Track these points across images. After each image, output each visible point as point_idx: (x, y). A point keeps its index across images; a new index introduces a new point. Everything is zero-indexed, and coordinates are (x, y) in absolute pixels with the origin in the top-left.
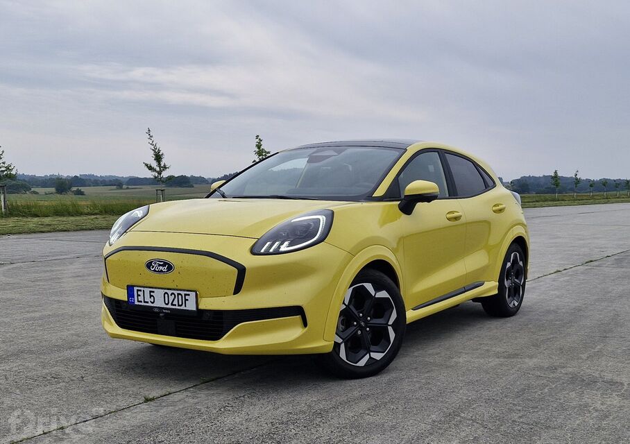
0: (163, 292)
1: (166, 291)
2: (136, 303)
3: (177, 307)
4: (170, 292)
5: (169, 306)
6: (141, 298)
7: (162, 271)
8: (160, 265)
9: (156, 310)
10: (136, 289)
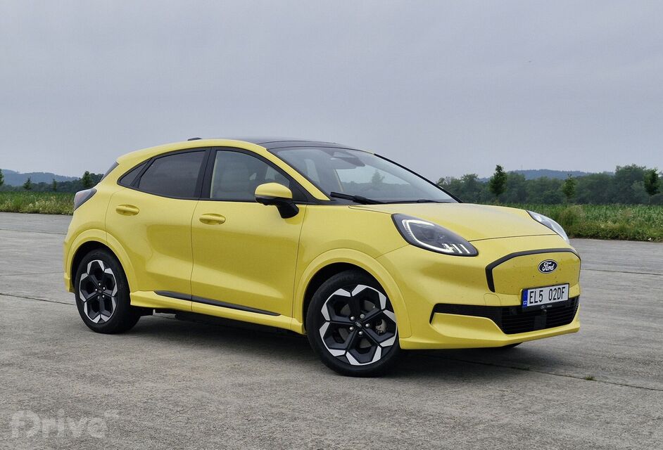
0: (548, 289)
1: (551, 288)
2: (529, 305)
3: (557, 301)
4: (553, 288)
5: (552, 301)
6: (532, 300)
7: (550, 271)
8: (549, 265)
9: (543, 307)
10: (529, 291)
